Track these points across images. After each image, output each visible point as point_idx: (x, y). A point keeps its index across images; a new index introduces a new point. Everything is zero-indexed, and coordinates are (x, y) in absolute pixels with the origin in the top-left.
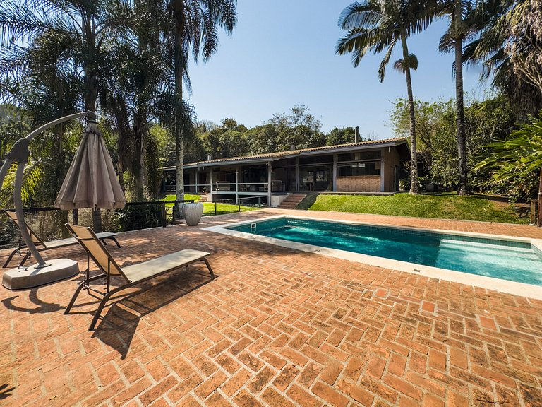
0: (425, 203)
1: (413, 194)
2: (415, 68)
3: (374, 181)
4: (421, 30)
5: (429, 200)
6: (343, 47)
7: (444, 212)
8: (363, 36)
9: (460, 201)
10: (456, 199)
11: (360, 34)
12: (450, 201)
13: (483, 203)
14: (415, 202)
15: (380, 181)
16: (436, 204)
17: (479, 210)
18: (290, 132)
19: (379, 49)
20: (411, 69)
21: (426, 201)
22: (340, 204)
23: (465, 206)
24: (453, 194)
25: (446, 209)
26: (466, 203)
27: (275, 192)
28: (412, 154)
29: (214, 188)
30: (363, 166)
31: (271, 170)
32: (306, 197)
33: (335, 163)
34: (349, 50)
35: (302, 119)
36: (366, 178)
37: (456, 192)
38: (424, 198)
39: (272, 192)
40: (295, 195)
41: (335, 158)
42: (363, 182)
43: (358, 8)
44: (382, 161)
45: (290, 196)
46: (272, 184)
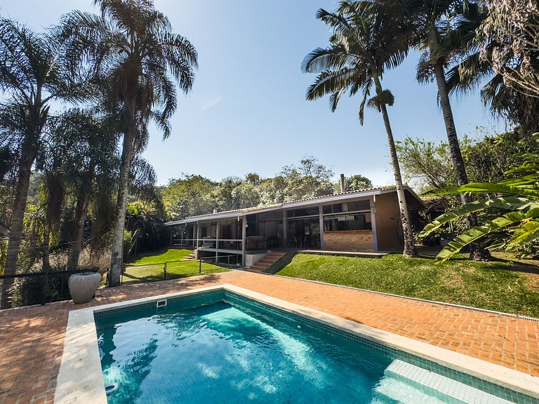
0: (420, 271)
1: (407, 256)
2: (391, 103)
3: (365, 237)
4: (396, 64)
5: (427, 267)
6: (314, 92)
7: (443, 290)
8: (333, 79)
9: (472, 270)
10: (466, 266)
11: (327, 78)
12: (458, 270)
13: (508, 277)
14: (406, 270)
15: (371, 238)
16: (435, 273)
17: (500, 288)
18: (298, 182)
19: (354, 91)
20: (387, 105)
21: (423, 267)
22: (315, 267)
23: (478, 280)
24: (465, 259)
25: (448, 284)
26: (480, 274)
27: (250, 250)
29: (201, 244)
30: (352, 218)
31: (245, 226)
32: (284, 256)
33: (321, 215)
34: (320, 95)
35: (311, 170)
36: (356, 233)
37: (468, 257)
38: (421, 263)
39: (246, 249)
40: (274, 253)
41: (321, 210)
42: (353, 238)
43: (320, 53)
44: (372, 212)
45: (268, 255)
46: (246, 240)
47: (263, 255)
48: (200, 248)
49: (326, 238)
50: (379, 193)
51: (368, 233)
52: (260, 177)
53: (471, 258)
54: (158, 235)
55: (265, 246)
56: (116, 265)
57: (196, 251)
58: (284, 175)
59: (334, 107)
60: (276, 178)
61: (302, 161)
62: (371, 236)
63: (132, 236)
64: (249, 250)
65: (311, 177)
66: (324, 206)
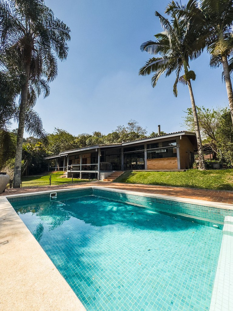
1: (201, 170)
2: (194, 79)
3: (173, 161)
4: (196, 57)
5: (215, 175)
6: (145, 71)
11: (154, 62)
16: (221, 177)
18: (127, 136)
19: (169, 73)
20: (191, 80)
21: (212, 175)
28: (198, 139)
29: (69, 169)
30: (165, 151)
31: (99, 156)
32: (124, 173)
33: (145, 150)
34: (149, 73)
35: (134, 129)
36: (167, 160)
38: (210, 173)
39: (100, 170)
40: (117, 172)
41: (146, 147)
42: (165, 163)
43: (150, 43)
44: (177, 147)
45: (114, 173)
46: (100, 164)
47: (110, 173)
48: (69, 171)
49: (148, 163)
50: (184, 134)
51: (174, 159)
52: (101, 133)
54: (40, 166)
55: (111, 168)
56: (18, 175)
57: (66, 173)
58: (118, 132)
59: (154, 85)
60: (113, 133)
61: (129, 124)
62: (176, 161)
63: (25, 163)
64: (102, 170)
65: (134, 132)
66: (147, 144)
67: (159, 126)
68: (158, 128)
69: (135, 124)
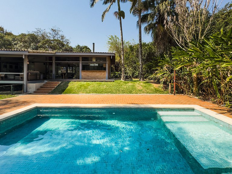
1: (123, 81)
2: (123, 18)
3: (103, 73)
5: (131, 84)
9: (142, 84)
14: (125, 85)
15: (106, 74)
21: (129, 84)
22: (86, 88)
26: (145, 85)
30: (97, 65)
31: (26, 63)
32: (61, 83)
33: (81, 62)
36: (99, 72)
37: (139, 80)
39: (28, 80)
40: (50, 82)
41: (81, 59)
42: (97, 74)
44: (107, 63)
45: (46, 83)
46: (28, 74)
47: (43, 84)
49: (82, 74)
53: (140, 80)
64: (30, 80)
66: (82, 57)
67: (94, 44)
68: (93, 45)
69: (60, 32)
